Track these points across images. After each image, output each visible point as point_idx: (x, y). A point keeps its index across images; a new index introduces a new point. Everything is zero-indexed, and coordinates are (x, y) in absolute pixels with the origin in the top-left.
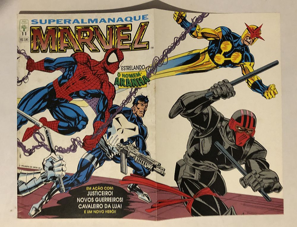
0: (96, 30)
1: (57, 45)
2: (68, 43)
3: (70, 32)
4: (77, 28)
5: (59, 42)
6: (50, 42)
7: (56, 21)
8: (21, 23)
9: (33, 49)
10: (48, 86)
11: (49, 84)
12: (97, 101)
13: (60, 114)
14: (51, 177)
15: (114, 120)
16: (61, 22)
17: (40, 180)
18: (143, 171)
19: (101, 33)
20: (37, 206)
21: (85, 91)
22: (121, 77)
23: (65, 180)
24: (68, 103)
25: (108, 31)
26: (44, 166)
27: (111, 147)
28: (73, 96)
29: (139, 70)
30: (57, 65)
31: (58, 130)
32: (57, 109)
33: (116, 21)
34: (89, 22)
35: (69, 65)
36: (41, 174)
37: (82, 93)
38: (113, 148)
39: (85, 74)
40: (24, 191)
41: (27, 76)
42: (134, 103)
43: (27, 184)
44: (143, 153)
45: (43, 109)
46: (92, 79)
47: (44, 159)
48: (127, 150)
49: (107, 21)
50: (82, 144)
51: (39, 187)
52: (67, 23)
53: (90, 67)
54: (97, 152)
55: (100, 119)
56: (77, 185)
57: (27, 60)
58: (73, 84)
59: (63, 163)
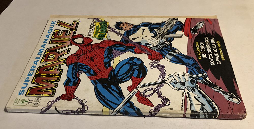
0: (49, 50)
1: (54, 76)
2: (54, 68)
3: (44, 67)
4: (43, 62)
5: (51, 75)
6: (49, 81)
7: (29, 76)
10: (94, 84)
11: (92, 83)
12: (116, 51)
13: (125, 76)
14: (192, 84)
15: (134, 41)
16: (31, 73)
17: (197, 92)
19: (54, 47)
21: (105, 58)
22: (97, 36)
23: (194, 73)
24: (115, 70)
25: (54, 43)
26: (180, 89)
28: (108, 66)
29: (94, 26)
30: (74, 77)
31: (141, 78)
32: (120, 78)
33: (47, 38)
34: (41, 54)
35: (76, 68)
36: (190, 92)
37: (106, 60)
38: (160, 42)
39: (89, 58)
40: (212, 107)
41: (79, 100)
43: (202, 104)
47: (173, 89)
48: (161, 34)
49: (45, 43)
52: (34, 69)
53: (83, 54)
55: (133, 49)
58: (96, 66)
59: (176, 74)
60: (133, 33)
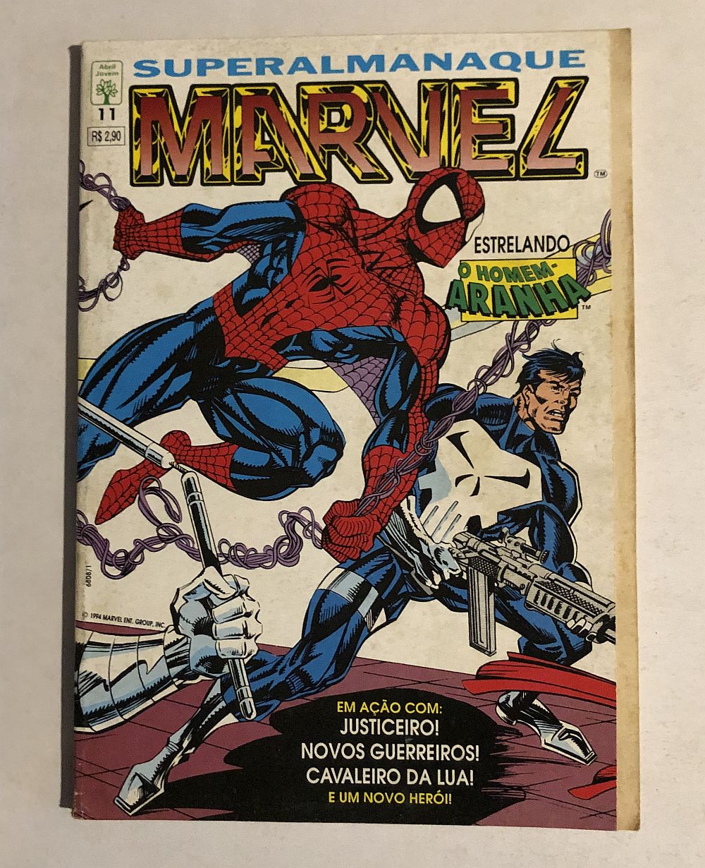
0: (377, 96)
1: (229, 158)
2: (272, 148)
3: (279, 105)
4: (304, 93)
5: (236, 145)
6: (205, 146)
7: (226, 67)
8: (95, 73)
9: (138, 172)
10: (196, 311)
11: (198, 304)
12: (377, 371)
13: (240, 420)
14: (202, 662)
15: (443, 442)
16: (244, 67)
17: (162, 671)
18: (559, 643)
19: (397, 110)
20: (148, 769)
21: (334, 332)
22: (473, 278)
23: (255, 674)
24: (271, 377)
25: (425, 101)
26: (176, 616)
27: (433, 546)
28: (288, 349)
29: (546, 254)
30: (228, 234)
31: (231, 478)
32: (230, 400)
33: (455, 64)
34: (351, 70)
35: (275, 231)
36: (165, 649)
37: (321, 339)
38: (437, 551)
39: (333, 268)
40: (101, 714)
41: (118, 272)
42: (522, 380)
43: (113, 683)
44: (560, 573)
45: (175, 402)
46: (358, 286)
47: (178, 590)
48: (496, 560)
49: (420, 63)
50: (319, 535)
51: (156, 698)
52: (267, 70)
53: (355, 240)
54: (378, 567)
55: (390, 440)
56: (301, 691)
57: (114, 215)
58: (289, 305)
59: (250, 606)
60: (496, 436)
